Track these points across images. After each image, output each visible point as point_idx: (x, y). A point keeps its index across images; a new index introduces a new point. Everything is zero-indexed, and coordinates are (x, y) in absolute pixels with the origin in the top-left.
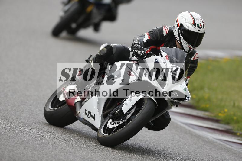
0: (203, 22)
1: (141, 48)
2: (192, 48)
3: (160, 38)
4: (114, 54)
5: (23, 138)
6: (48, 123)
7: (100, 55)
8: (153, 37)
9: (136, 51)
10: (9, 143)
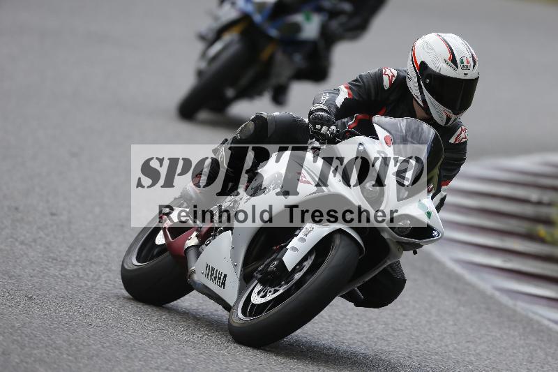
1: (329, 120)
2: (451, 115)
3: (376, 95)
4: (270, 136)
7: (241, 139)
8: (360, 95)
9: (318, 127)
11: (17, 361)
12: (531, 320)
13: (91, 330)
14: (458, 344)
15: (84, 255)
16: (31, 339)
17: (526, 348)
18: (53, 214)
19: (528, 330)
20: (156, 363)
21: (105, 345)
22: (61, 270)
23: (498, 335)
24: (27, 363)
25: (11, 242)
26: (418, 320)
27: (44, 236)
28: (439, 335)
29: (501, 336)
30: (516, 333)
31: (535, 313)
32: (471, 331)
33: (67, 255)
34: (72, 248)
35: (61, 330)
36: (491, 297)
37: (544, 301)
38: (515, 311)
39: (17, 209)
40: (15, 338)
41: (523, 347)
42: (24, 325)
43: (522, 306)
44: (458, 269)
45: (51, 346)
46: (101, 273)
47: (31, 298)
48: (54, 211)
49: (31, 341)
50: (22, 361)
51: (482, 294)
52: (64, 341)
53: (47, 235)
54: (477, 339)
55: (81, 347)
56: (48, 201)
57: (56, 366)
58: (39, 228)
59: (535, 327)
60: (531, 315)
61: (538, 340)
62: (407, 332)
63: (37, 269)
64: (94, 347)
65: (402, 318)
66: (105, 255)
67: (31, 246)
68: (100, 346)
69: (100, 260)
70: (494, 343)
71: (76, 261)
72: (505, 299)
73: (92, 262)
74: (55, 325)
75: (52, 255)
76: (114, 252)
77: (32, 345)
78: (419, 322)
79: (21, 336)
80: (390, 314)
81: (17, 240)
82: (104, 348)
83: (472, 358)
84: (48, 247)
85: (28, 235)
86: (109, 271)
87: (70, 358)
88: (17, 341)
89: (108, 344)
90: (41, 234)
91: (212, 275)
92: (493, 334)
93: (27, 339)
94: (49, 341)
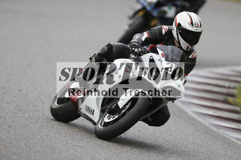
0: (200, 22)
1: (138, 46)
2: (189, 46)
3: (159, 37)
4: (114, 52)
5: (76, 152)
6: (54, 119)
7: (101, 53)
8: (152, 36)
9: (133, 49)
10: (62, 157)
11: (4, 153)
12: (226, 137)
13: (36, 140)
14: (194, 148)
15: (33, 108)
16: (10, 144)
17: (223, 150)
18: (20, 91)
19: (224, 142)
20: (64, 155)
21: (42, 147)
22: (23, 114)
23: (211, 144)
24: (8, 154)
25: (2, 102)
26: (177, 137)
27: (16, 100)
28: (186, 144)
29: (213, 145)
30: (219, 143)
31: (227, 135)
32: (200, 142)
33: (26, 108)
34: (28, 105)
35: (23, 140)
36: (208, 128)
37: (231, 130)
38: (219, 134)
39: (4, 88)
40: (3, 143)
41: (222, 149)
42: (7, 138)
43: (222, 132)
44: (194, 116)
45: (18, 147)
46: (40, 116)
47: (10, 127)
48: (20, 89)
49: (10, 145)
50: (6, 153)
51: (205, 126)
52: (24, 145)
53: (17, 99)
54: (202, 146)
55: (32, 148)
56: (17, 85)
57: (20, 156)
58: (14, 96)
59: (227, 141)
60: (225, 136)
61: (228, 146)
62: (172, 142)
63: (13, 114)
64: (37, 148)
65: (170, 136)
66: (42, 108)
67: (10, 104)
68: (40, 147)
69: (40, 111)
70: (210, 147)
71: (30, 111)
72: (214, 129)
73: (36, 111)
74: (20, 138)
75: (19, 108)
76: (46, 107)
77: (10, 147)
78: (178, 138)
79: (6, 143)
80: (165, 135)
81: (4, 101)
82: (42, 148)
83: (200, 154)
84: (17, 105)
85: (9, 99)
86: (44, 115)
87: (27, 152)
88: (4, 145)
89: (43, 147)
90: (15, 99)
91: (88, 110)
92: (209, 143)
93: (8, 144)
94: (18, 145)
